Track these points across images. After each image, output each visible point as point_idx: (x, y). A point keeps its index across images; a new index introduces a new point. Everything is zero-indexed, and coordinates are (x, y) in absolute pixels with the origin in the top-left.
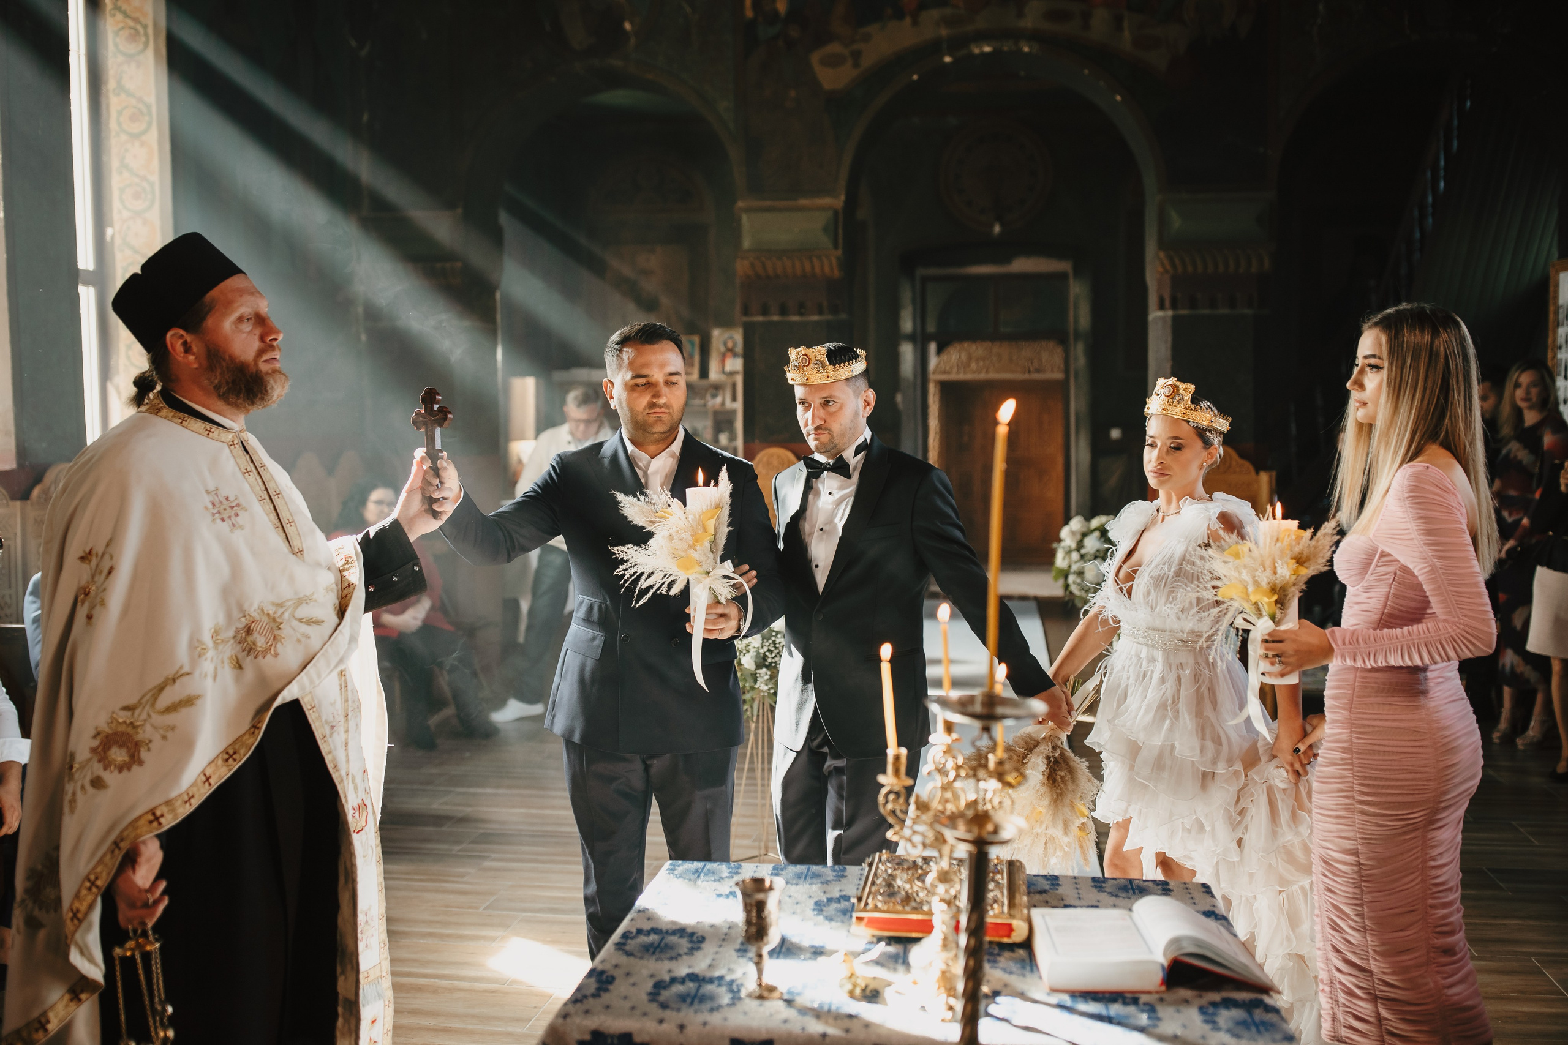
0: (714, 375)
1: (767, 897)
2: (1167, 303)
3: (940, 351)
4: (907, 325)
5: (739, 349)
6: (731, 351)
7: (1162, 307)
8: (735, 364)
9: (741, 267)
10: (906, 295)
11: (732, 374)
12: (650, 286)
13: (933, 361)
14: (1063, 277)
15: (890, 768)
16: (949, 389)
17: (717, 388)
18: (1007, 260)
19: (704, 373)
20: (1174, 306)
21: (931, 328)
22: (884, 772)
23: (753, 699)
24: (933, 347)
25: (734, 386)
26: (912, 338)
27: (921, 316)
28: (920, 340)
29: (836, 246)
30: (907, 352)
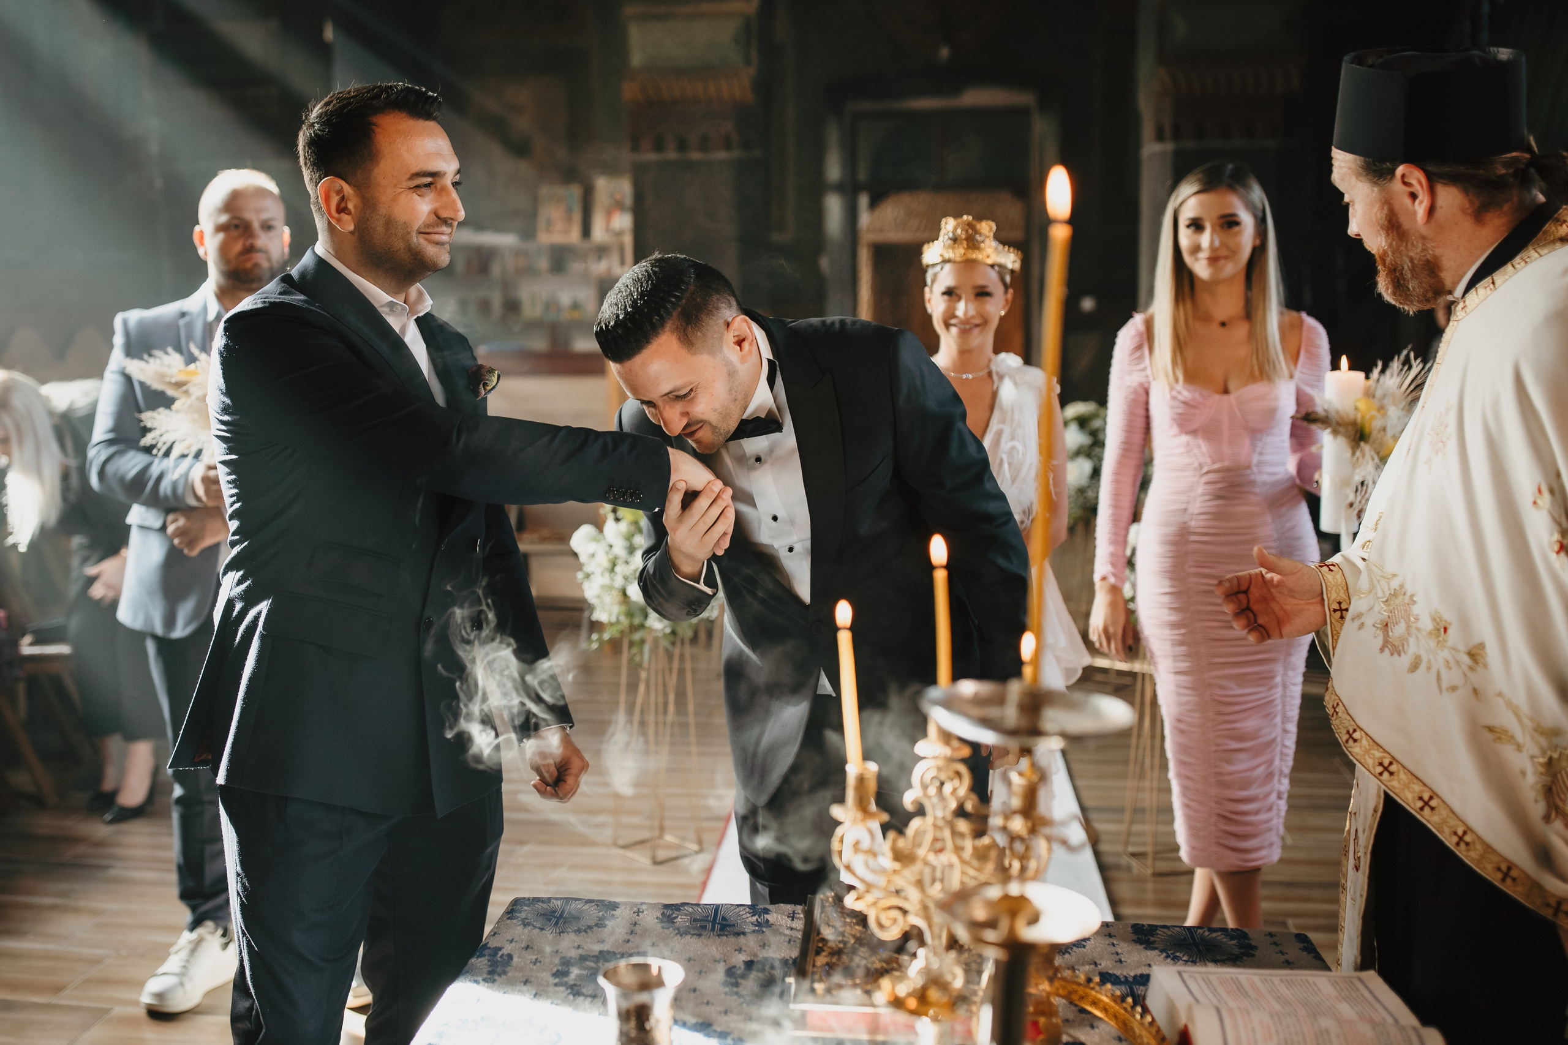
0: (599, 233)
1: (653, 999)
2: (1168, 132)
3: (874, 204)
4: (834, 171)
5: (628, 200)
6: (619, 205)
7: (1160, 137)
8: (623, 221)
9: (629, 91)
10: (833, 136)
11: (619, 234)
12: (522, 124)
13: (865, 219)
14: (1021, 114)
15: (850, 794)
16: (883, 253)
17: (602, 251)
18: (956, 89)
19: (586, 232)
20: (1176, 136)
21: (862, 175)
22: (841, 800)
23: (642, 642)
24: (863, 200)
25: (622, 249)
26: (839, 188)
27: (851, 161)
28: (850, 190)
29: (748, 62)
30: (834, 206)
